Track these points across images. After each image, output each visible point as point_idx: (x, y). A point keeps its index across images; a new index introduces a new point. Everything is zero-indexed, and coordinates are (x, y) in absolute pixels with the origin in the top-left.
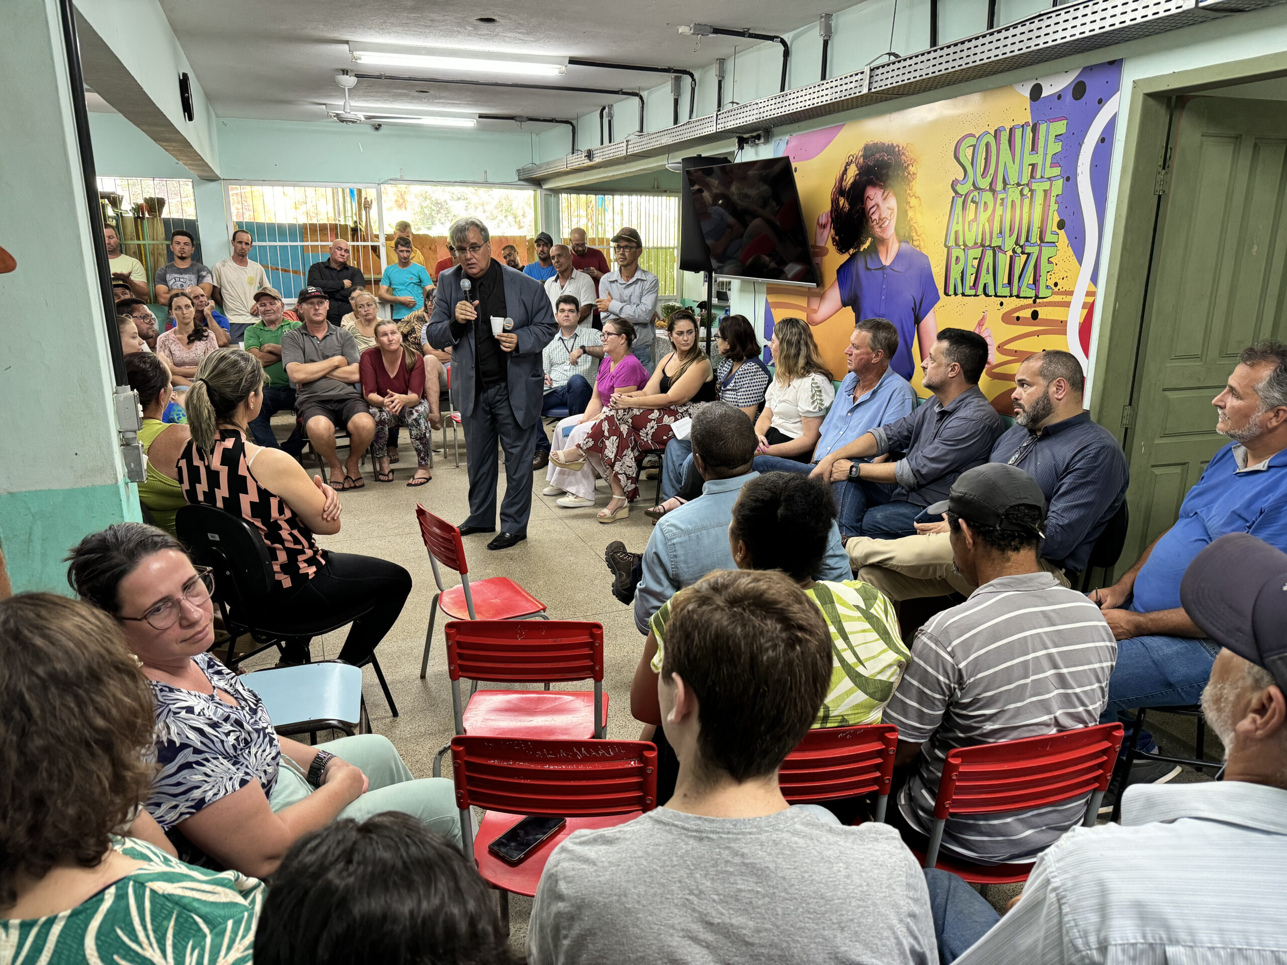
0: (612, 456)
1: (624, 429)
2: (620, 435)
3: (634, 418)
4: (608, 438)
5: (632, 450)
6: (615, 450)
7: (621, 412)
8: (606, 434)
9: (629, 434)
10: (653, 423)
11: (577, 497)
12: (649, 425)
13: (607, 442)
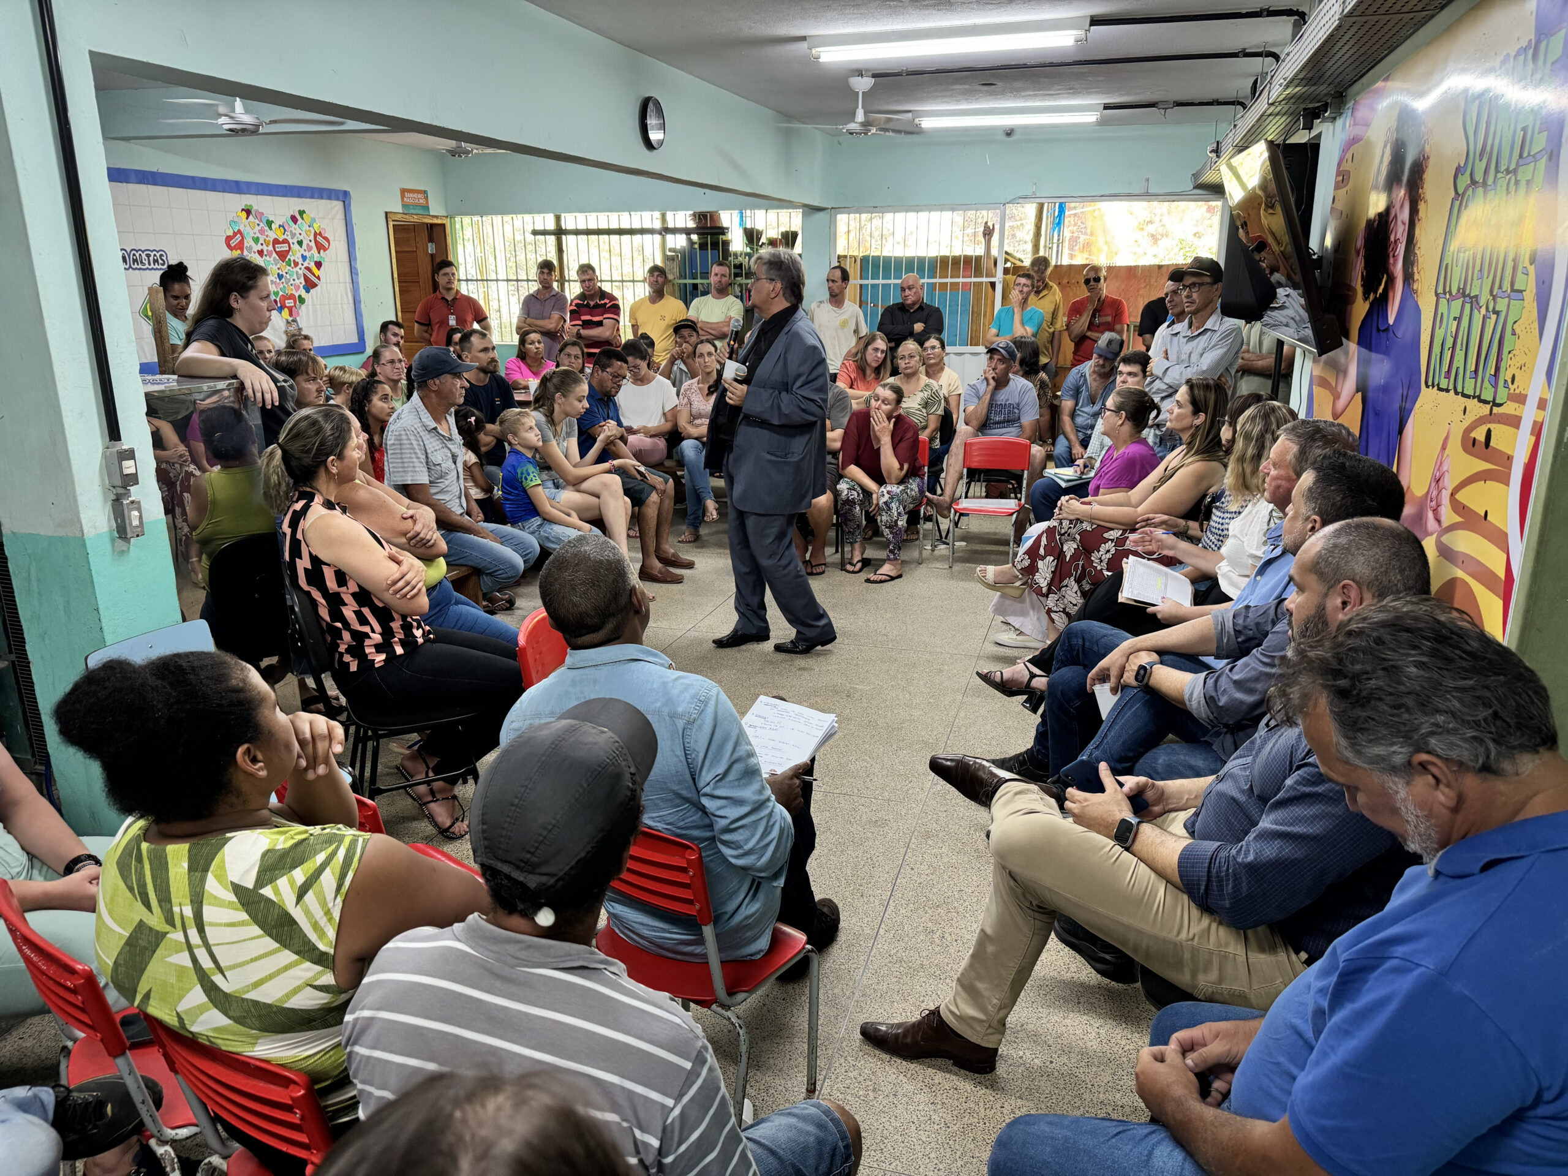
0: (1044, 584)
1: (1069, 548)
2: (1060, 555)
3: (1083, 533)
4: (1043, 558)
5: (1078, 581)
6: (1049, 576)
7: (1066, 523)
8: (1042, 551)
9: (1075, 556)
10: (1110, 545)
11: (1021, 633)
12: (1104, 548)
13: (1040, 564)
